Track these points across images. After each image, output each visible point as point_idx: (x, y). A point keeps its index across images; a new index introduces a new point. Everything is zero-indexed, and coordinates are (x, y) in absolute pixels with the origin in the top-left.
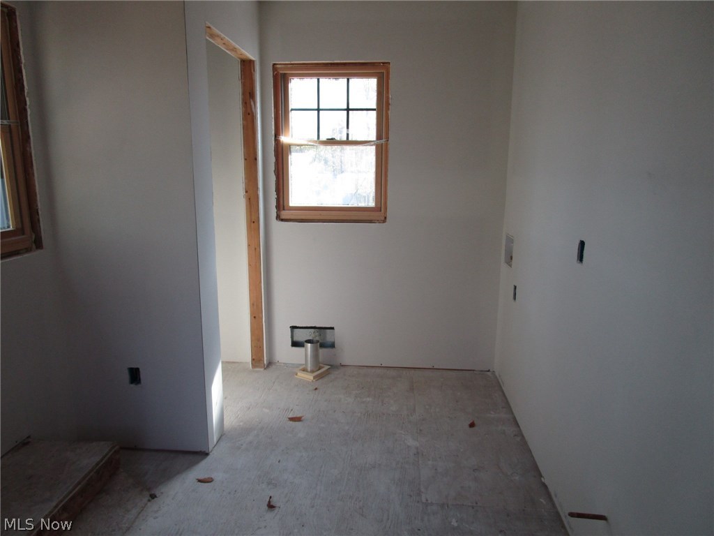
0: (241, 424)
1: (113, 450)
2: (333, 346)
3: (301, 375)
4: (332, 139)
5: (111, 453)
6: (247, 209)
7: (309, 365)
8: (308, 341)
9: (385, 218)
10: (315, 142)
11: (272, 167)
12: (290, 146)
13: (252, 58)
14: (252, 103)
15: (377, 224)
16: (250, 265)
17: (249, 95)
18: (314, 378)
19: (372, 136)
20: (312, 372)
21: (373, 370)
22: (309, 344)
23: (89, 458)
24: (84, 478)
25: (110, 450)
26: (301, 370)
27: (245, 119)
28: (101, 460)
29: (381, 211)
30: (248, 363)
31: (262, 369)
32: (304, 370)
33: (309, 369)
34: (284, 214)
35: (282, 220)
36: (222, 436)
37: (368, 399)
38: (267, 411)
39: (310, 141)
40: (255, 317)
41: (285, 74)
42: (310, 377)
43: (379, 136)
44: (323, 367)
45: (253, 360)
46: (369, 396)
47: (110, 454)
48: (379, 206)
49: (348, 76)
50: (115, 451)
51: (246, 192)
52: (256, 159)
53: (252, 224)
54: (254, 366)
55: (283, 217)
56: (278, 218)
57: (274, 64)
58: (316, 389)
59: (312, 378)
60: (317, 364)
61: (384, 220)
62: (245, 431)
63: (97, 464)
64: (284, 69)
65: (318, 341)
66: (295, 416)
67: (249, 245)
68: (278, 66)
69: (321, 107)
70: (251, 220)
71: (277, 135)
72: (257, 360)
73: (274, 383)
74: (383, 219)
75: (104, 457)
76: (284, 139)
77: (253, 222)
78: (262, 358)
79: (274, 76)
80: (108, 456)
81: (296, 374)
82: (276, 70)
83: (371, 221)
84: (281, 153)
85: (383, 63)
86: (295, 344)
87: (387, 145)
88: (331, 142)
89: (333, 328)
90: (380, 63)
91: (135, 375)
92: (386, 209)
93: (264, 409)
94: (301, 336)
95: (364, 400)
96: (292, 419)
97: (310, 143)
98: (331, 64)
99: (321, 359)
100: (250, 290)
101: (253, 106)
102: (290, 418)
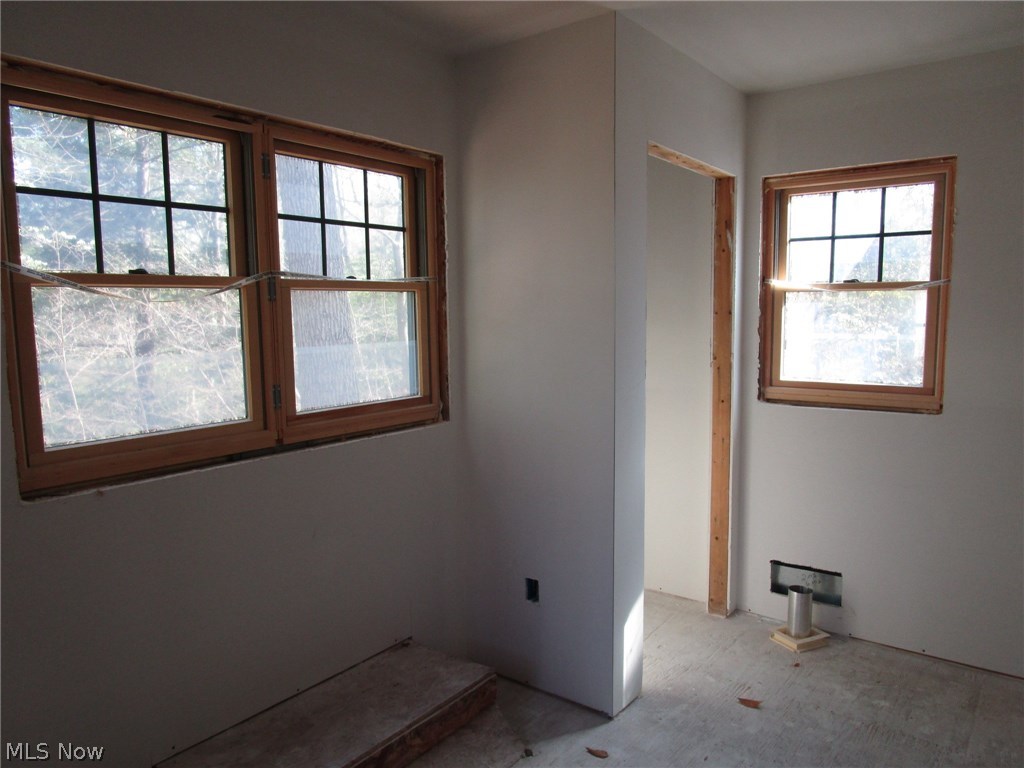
0: (669, 689)
1: (489, 679)
2: (837, 602)
3: (779, 638)
4: (853, 281)
5: (485, 681)
6: (714, 383)
7: (794, 626)
8: (796, 589)
9: (941, 406)
10: (824, 286)
11: (755, 324)
12: (784, 293)
13: (732, 175)
14: (729, 235)
15: (925, 416)
16: (714, 462)
17: (725, 224)
18: (799, 647)
19: (924, 274)
20: (797, 637)
21: (907, 657)
22: (795, 593)
23: (459, 680)
24: (446, 703)
25: (485, 677)
26: (780, 630)
27: (717, 257)
28: (472, 687)
29: (933, 395)
30: (703, 603)
31: (723, 617)
32: (786, 632)
33: (793, 632)
34: (771, 392)
35: (768, 401)
36: (637, 698)
37: (883, 703)
38: (712, 680)
39: (816, 285)
40: (717, 538)
41: (782, 190)
42: (791, 645)
43: (935, 275)
44: (818, 634)
45: (711, 600)
46: (885, 698)
47: (483, 683)
48: (931, 386)
49: (883, 185)
50: (491, 681)
51: (715, 358)
52: (730, 313)
53: (721, 404)
54: (712, 609)
55: (769, 396)
56: (761, 396)
57: (766, 179)
58: (797, 665)
59: (795, 646)
60: (807, 627)
61: (940, 410)
62: (671, 700)
63: (466, 690)
64: (781, 183)
65: (810, 591)
66: (750, 698)
67: (714, 434)
68: (771, 181)
69: (837, 234)
70: (719, 397)
71: (765, 277)
72: (716, 602)
73: (735, 640)
74: (937, 407)
75: (476, 684)
76: (775, 283)
77: (721, 401)
78: (724, 600)
79: (764, 195)
80: (481, 684)
81: (772, 636)
82: (768, 187)
83: (914, 411)
84: (771, 305)
85: (945, 159)
86: (778, 588)
87: (947, 288)
88: (852, 285)
89: (839, 575)
90: (939, 159)
91: (533, 590)
92: (942, 392)
93: (708, 677)
94: (787, 577)
95: (875, 702)
96: (744, 702)
97: (815, 288)
98: (855, 169)
99: (814, 619)
100: (712, 499)
101: (730, 240)
102: (740, 700)
